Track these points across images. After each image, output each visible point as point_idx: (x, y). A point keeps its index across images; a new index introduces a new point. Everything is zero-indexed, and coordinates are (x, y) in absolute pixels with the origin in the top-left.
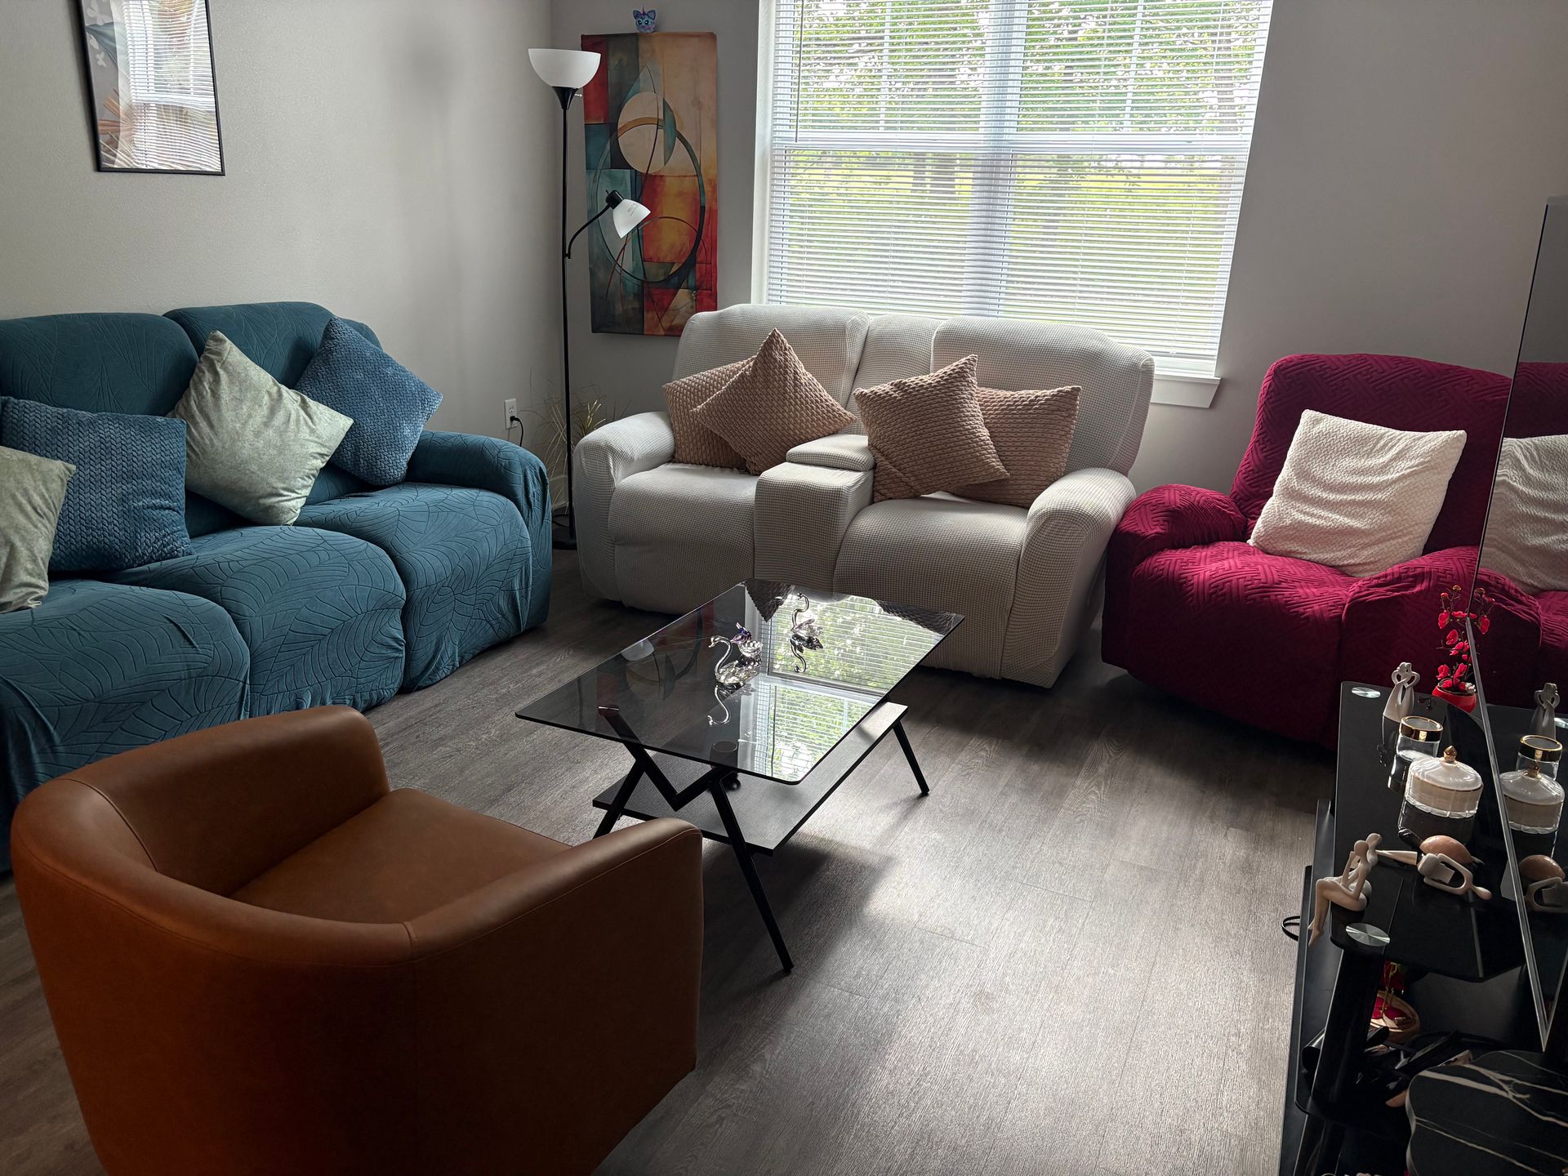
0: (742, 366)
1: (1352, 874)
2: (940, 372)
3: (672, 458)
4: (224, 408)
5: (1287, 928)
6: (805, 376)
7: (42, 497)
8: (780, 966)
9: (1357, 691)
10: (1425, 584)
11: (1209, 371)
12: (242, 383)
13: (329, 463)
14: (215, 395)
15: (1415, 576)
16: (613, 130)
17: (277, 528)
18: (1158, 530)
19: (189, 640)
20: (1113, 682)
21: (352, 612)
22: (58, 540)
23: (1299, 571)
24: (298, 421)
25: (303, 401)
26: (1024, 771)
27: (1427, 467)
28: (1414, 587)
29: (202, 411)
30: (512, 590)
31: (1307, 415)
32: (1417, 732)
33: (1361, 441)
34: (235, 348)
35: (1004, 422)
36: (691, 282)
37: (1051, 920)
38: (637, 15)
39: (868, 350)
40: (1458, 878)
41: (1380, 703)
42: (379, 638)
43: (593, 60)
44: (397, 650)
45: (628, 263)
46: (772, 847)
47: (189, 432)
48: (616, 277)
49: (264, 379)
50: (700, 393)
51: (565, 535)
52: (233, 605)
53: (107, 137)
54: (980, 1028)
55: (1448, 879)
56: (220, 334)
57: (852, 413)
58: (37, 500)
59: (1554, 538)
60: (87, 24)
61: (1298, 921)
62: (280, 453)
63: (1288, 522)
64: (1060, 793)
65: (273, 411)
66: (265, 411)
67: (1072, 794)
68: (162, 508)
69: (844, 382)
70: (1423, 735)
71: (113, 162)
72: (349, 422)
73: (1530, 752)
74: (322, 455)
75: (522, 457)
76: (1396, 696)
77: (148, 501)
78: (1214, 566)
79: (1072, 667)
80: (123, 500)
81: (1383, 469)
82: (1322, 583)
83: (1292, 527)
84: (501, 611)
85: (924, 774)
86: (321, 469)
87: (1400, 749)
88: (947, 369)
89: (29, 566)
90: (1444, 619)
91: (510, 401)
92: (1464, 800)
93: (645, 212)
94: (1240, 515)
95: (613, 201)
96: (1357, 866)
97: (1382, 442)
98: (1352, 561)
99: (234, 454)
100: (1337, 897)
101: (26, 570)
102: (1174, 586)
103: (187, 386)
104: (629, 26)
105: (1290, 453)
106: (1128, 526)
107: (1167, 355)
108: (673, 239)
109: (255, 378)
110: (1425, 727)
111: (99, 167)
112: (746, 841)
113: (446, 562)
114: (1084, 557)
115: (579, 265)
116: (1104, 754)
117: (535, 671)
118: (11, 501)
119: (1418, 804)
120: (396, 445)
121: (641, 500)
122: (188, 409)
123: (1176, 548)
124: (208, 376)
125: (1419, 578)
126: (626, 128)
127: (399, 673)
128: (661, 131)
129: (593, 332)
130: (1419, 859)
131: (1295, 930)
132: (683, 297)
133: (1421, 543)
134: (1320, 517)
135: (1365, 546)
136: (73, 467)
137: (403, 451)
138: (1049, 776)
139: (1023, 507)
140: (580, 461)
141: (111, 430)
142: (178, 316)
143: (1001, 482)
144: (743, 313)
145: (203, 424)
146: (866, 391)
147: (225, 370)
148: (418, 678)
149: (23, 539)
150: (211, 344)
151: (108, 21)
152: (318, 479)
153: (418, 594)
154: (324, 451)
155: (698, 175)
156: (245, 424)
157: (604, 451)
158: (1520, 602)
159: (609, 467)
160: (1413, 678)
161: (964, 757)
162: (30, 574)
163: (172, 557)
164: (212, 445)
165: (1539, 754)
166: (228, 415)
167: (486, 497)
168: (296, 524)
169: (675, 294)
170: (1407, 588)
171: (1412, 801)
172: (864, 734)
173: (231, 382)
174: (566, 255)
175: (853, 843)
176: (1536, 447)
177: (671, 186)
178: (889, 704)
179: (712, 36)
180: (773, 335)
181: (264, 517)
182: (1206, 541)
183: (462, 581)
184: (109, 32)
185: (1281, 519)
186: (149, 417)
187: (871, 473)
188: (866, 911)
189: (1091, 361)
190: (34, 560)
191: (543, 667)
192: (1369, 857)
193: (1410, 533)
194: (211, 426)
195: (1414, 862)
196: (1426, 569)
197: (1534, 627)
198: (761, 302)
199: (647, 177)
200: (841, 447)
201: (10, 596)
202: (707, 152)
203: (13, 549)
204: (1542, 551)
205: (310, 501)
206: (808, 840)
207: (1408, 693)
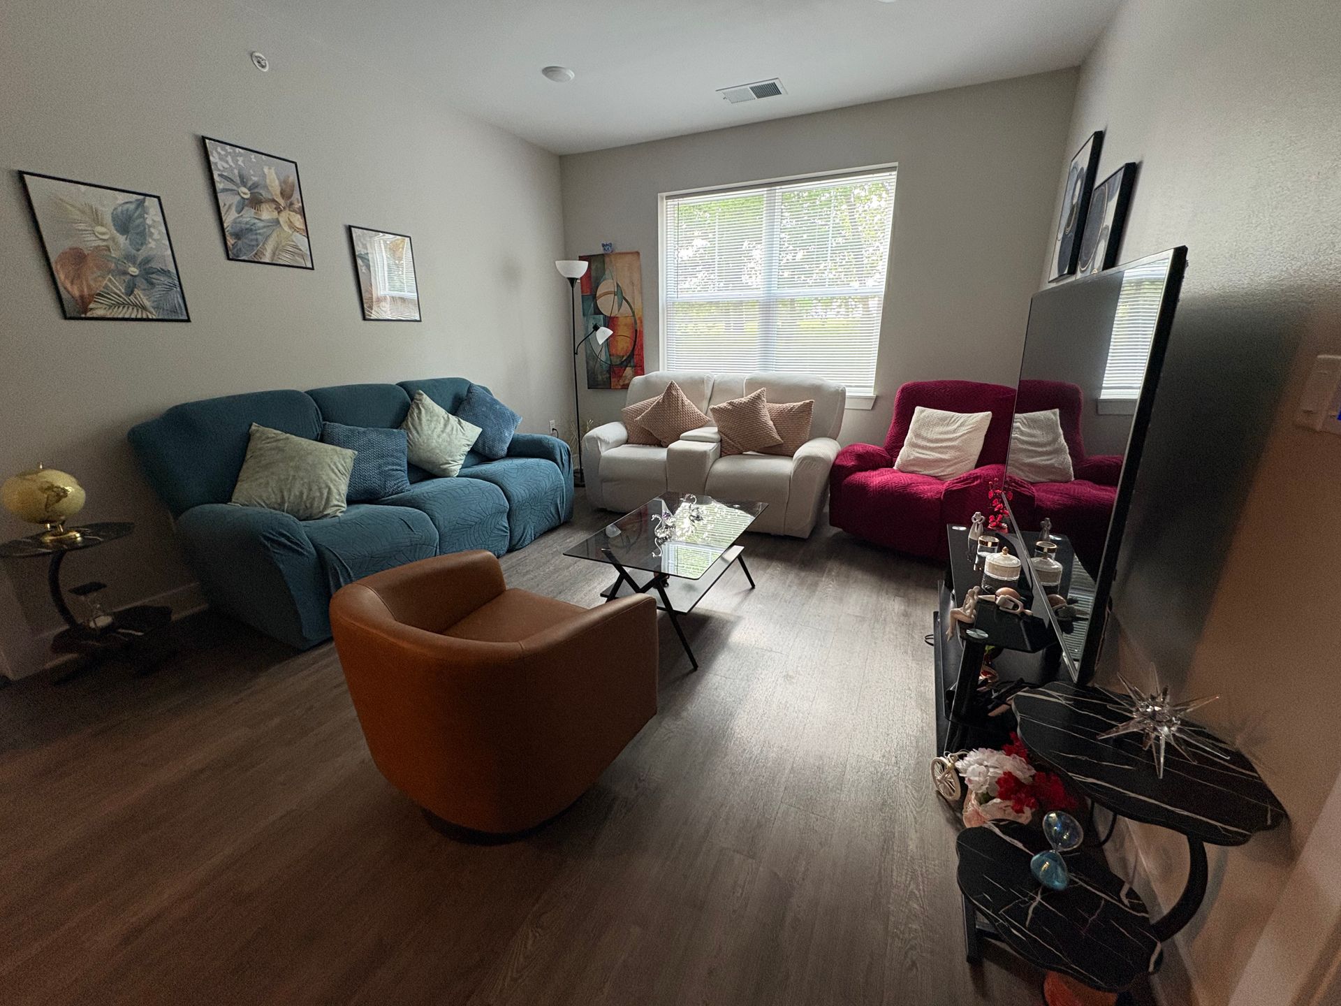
0: (659, 398)
1: (967, 606)
2: (749, 396)
3: (627, 442)
4: (423, 424)
5: (928, 640)
6: (687, 402)
7: (343, 465)
8: (692, 667)
9: (954, 528)
10: (979, 481)
11: (871, 393)
12: (431, 413)
13: (472, 448)
14: (419, 419)
15: (974, 478)
16: (594, 298)
17: (449, 479)
18: (853, 463)
19: (410, 528)
20: (835, 535)
21: (484, 514)
22: (350, 486)
23: (920, 480)
24: (457, 430)
25: (459, 421)
26: (798, 575)
27: (975, 429)
28: (974, 482)
29: (413, 426)
30: (557, 504)
31: (918, 409)
32: (987, 543)
33: (943, 419)
34: (428, 398)
35: (780, 418)
36: (632, 364)
37: (817, 641)
38: (603, 245)
39: (715, 389)
40: (1016, 606)
41: (967, 532)
42: (498, 526)
43: (585, 264)
44: (507, 533)
45: (603, 357)
46: (686, 611)
47: (408, 436)
48: (598, 365)
49: (441, 411)
50: (639, 411)
51: (579, 480)
52: (430, 512)
53: (368, 305)
54: (788, 691)
55: (1011, 607)
56: (421, 392)
57: (710, 417)
58: (341, 467)
59: (1038, 459)
60: (357, 253)
61: (933, 637)
62: (449, 444)
63: (912, 457)
64: (816, 584)
65: (445, 425)
66: (442, 425)
67: (821, 584)
68: (397, 470)
69: (705, 404)
70: (990, 545)
71: (370, 316)
72: (480, 430)
73: (1041, 549)
74: (469, 445)
75: (559, 443)
76: (974, 527)
77: (390, 467)
78: (880, 478)
79: (816, 529)
80: (380, 467)
81: (955, 431)
82: (930, 484)
83: (914, 460)
84: (551, 513)
85: (753, 578)
86: (469, 452)
87: (979, 551)
88: (753, 395)
89: (337, 497)
90: (991, 494)
91: (552, 421)
92: (1013, 572)
93: (611, 332)
94: (889, 456)
95: (596, 328)
96: (970, 602)
97: (953, 419)
98: (942, 474)
99: (428, 446)
100: (960, 617)
101: (336, 499)
102: (863, 488)
103: (407, 415)
104: (600, 251)
105: (911, 426)
106: (838, 462)
107: (851, 386)
108: (623, 345)
109: (437, 411)
110: (990, 540)
111: (364, 319)
112: (674, 609)
113: (527, 491)
114: (821, 476)
115: (581, 358)
116: (834, 566)
117: (568, 541)
118: (328, 468)
119: (991, 575)
120: (502, 440)
121: (613, 461)
122: (407, 425)
123: (862, 471)
124: (416, 411)
125: (976, 478)
126: (601, 296)
127: (507, 543)
128: (616, 297)
129: (589, 388)
130: (996, 599)
131: (932, 641)
132: (629, 371)
133: (973, 464)
134: (927, 455)
135: (949, 466)
136: (356, 452)
137: (506, 443)
138: (811, 577)
139: (790, 456)
140: (585, 444)
141: (373, 436)
142: (402, 385)
143: (780, 445)
144: (657, 376)
145: (414, 432)
146: (715, 407)
147: (423, 407)
148: (515, 545)
149: (334, 485)
150: (417, 396)
151: (366, 252)
152: (467, 456)
153: (514, 507)
154: (469, 443)
155: (634, 315)
156: (433, 431)
157: (596, 440)
158: (1025, 487)
159: (598, 447)
160: (982, 519)
161: (770, 571)
162: (338, 501)
163: (402, 492)
164: (419, 441)
165: (1046, 550)
166: (425, 428)
167: (543, 462)
168: (457, 476)
169: (625, 370)
170: (970, 483)
171: (988, 574)
172: (724, 559)
173: (426, 413)
174: (575, 353)
175: (721, 611)
176: (1025, 418)
177: (622, 321)
178: (735, 546)
179: (638, 253)
180: (671, 383)
181: (444, 474)
182: (875, 468)
183: (534, 500)
184: (367, 257)
185: (909, 456)
186: (391, 430)
187: (719, 443)
188: (730, 640)
189: (816, 390)
190: (340, 495)
191: (572, 539)
192: (975, 597)
193: (969, 459)
194: (418, 432)
195: (994, 600)
196: (978, 474)
197: (1032, 498)
198: (664, 370)
199: (610, 317)
200: (705, 432)
201: (329, 511)
202: (637, 306)
203: (330, 489)
204: (1031, 465)
205: (464, 467)
206: (700, 611)
207: (980, 526)
